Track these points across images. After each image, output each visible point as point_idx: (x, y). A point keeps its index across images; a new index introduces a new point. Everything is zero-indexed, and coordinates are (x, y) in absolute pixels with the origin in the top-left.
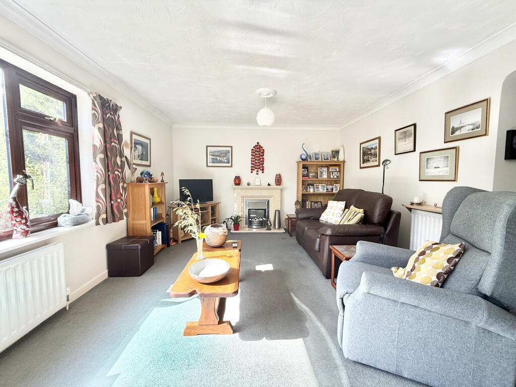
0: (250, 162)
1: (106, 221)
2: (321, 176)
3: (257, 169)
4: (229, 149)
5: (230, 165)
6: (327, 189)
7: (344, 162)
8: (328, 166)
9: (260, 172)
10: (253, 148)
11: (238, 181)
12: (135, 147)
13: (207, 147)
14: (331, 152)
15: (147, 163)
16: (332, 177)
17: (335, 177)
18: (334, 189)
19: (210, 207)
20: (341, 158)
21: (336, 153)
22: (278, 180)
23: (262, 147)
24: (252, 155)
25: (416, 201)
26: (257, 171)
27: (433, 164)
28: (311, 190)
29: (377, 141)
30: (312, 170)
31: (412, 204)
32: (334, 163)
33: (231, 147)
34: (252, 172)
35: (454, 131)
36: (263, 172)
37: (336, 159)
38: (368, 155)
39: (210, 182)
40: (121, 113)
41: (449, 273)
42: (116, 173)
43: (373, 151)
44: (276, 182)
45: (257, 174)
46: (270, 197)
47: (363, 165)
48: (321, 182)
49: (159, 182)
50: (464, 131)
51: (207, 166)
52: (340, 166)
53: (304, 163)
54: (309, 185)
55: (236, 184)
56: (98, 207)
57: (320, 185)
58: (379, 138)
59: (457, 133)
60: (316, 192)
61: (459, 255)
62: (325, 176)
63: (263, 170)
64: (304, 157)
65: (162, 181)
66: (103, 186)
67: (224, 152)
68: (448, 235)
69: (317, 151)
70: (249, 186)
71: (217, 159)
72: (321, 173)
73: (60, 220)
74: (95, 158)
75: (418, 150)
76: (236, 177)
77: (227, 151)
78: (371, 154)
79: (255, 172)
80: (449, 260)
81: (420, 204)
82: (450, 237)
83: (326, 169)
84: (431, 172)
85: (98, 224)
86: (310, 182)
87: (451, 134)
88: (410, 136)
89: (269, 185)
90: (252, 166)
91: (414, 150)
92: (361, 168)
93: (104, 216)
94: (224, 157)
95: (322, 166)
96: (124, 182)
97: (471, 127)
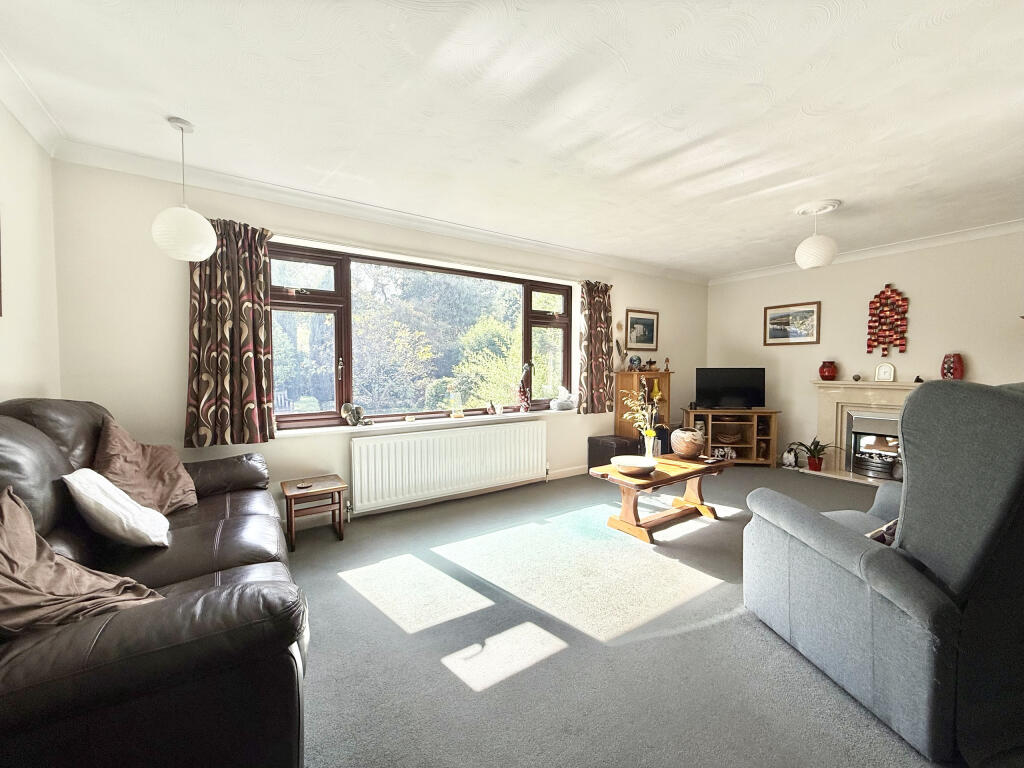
0: (867, 330)
1: (586, 411)
3: (884, 343)
4: (814, 308)
5: (813, 339)
9: (894, 350)
10: (874, 300)
11: (830, 371)
12: (632, 327)
13: (766, 309)
15: (653, 346)
19: (756, 417)
22: (949, 369)
23: (900, 294)
24: (871, 315)
26: (884, 350)
34: (868, 352)
36: (902, 351)
39: (760, 373)
40: (611, 292)
42: (600, 360)
44: (943, 375)
45: (884, 355)
49: (662, 371)
51: (765, 344)
55: (825, 378)
56: (580, 395)
63: (903, 345)
65: (667, 370)
66: (585, 374)
70: (858, 383)
73: (551, 404)
74: (580, 345)
76: (826, 363)
77: (808, 312)
79: (878, 352)
85: (579, 412)
89: (918, 380)
90: (870, 340)
93: (584, 405)
96: (610, 370)
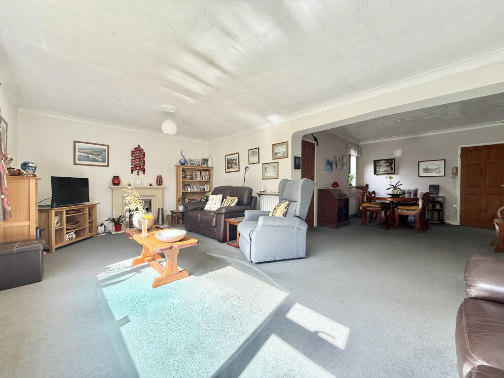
0: (130, 163)
2: (196, 178)
3: (138, 170)
4: (106, 148)
5: (106, 164)
6: (200, 189)
7: (212, 168)
8: (201, 171)
9: (141, 173)
10: (133, 150)
11: (116, 181)
13: (75, 142)
14: (201, 160)
16: (204, 179)
17: (206, 179)
18: (206, 189)
19: (87, 208)
20: (210, 165)
21: (206, 161)
22: (160, 181)
23: (143, 150)
24: (132, 156)
25: (262, 190)
26: (138, 172)
27: (268, 170)
28: (189, 190)
29: (237, 155)
30: (188, 173)
31: (261, 192)
32: (205, 168)
33: (108, 146)
34: (132, 173)
35: (276, 154)
36: (144, 173)
37: (206, 166)
38: (231, 164)
41: (286, 213)
43: (234, 161)
44: (157, 183)
45: (138, 175)
46: (153, 196)
47: (227, 171)
48: (195, 183)
50: (280, 155)
51: (75, 163)
52: (209, 170)
53: (184, 167)
54: (186, 185)
55: (114, 184)
57: (195, 185)
58: (238, 153)
59: (278, 155)
60: (192, 191)
61: (288, 205)
62: (199, 179)
63: (144, 171)
64: (183, 162)
67: (98, 150)
68: (282, 200)
69: (191, 158)
71: (88, 157)
72: (196, 176)
75: (261, 162)
76: (114, 177)
77: (102, 149)
78: (233, 163)
79: (135, 173)
80: (285, 208)
81: (264, 192)
82: (283, 201)
83: (199, 173)
84: (268, 175)
86: (187, 183)
87: (275, 156)
88: (256, 154)
89: (151, 185)
90: (132, 167)
91: (259, 163)
92: (226, 172)
94: (99, 155)
95: (196, 170)
97: (282, 153)
